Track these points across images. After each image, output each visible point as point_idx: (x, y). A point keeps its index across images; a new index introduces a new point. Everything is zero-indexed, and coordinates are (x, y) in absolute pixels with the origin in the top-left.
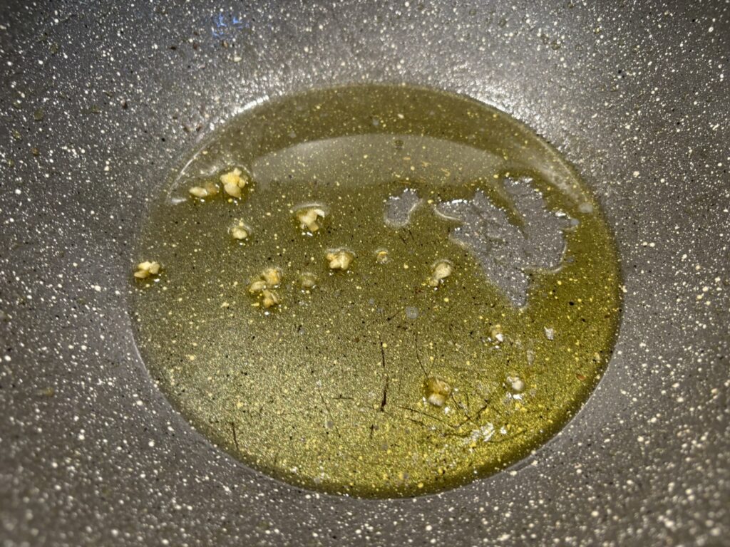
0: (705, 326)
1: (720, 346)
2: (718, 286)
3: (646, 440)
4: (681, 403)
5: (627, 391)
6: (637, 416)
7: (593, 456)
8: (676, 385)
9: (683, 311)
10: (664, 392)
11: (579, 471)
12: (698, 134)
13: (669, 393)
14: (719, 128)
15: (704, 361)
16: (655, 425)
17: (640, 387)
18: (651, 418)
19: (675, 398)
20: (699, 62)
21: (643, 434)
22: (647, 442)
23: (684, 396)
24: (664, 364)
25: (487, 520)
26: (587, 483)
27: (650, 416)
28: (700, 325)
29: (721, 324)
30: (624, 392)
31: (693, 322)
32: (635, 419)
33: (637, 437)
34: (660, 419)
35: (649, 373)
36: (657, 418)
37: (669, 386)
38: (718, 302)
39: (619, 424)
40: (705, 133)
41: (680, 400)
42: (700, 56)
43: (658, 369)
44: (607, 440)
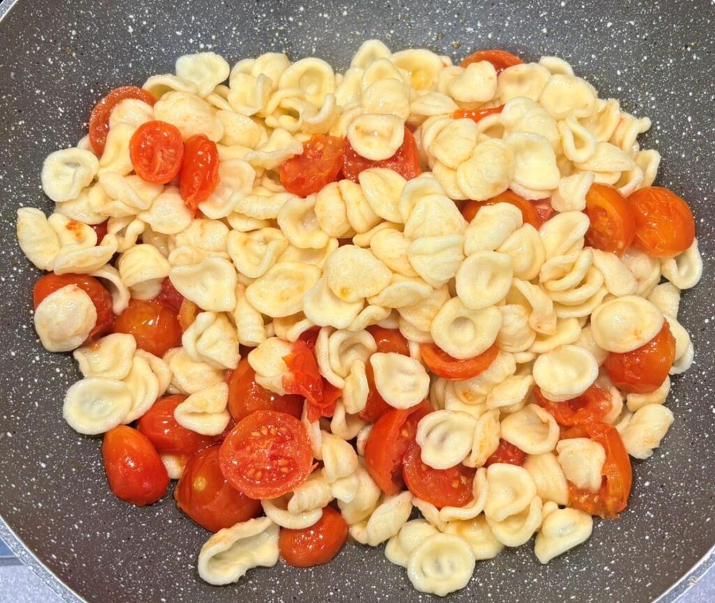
0: (234, 28)
1: (248, 8)
2: (197, 38)
3: (344, 9)
4: (304, 7)
5: (311, 50)
6: (328, 28)
7: (375, 33)
8: (291, 19)
9: (226, 53)
10: (300, 24)
11: (392, 32)
12: (68, 125)
13: (300, 20)
14: (61, 107)
15: (264, 12)
16: (329, 13)
17: (304, 42)
18: (325, 18)
19: (302, 13)
20: (12, 152)
21: (341, 14)
22: (346, 8)
23: (298, 8)
24: (277, 38)
25: (466, 49)
26: (398, 20)
27: (323, 19)
28: (234, 32)
29: (229, 17)
30: (314, 50)
31: (234, 39)
32: (332, 28)
33: (344, 17)
34: (323, 11)
35: (290, 44)
36: (323, 14)
37: (295, 23)
38: (210, 30)
39: (341, 35)
40: (67, 118)
41: (302, 9)
42: (7, 153)
43: (283, 40)
44: (358, 33)
